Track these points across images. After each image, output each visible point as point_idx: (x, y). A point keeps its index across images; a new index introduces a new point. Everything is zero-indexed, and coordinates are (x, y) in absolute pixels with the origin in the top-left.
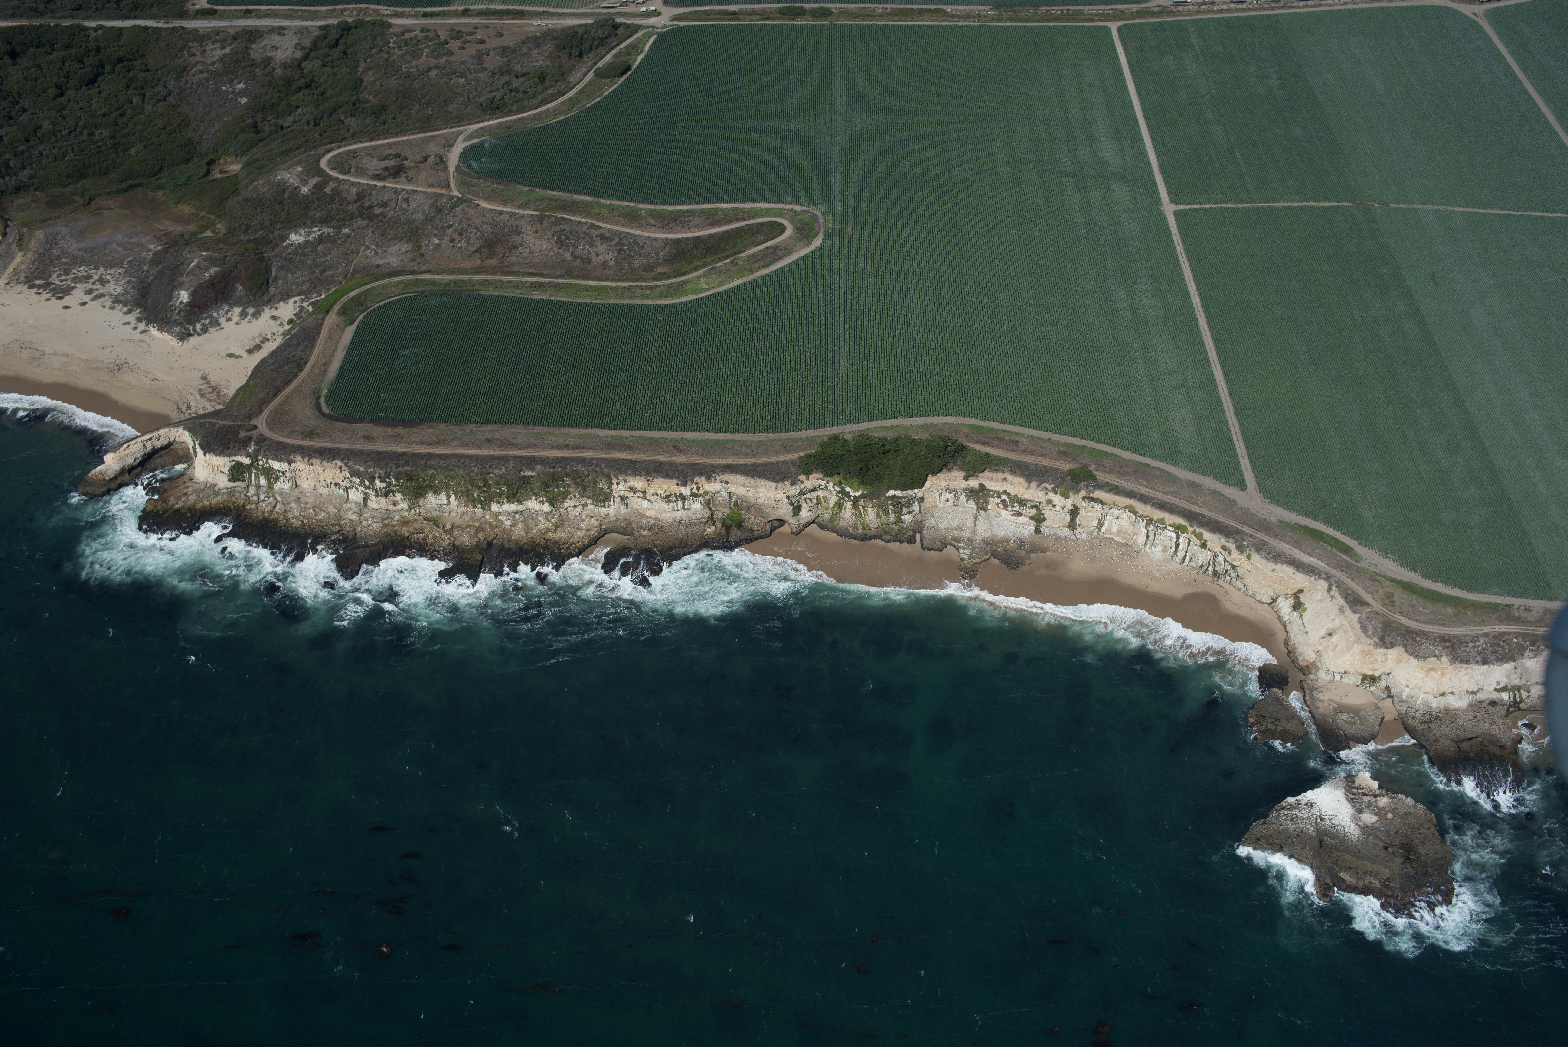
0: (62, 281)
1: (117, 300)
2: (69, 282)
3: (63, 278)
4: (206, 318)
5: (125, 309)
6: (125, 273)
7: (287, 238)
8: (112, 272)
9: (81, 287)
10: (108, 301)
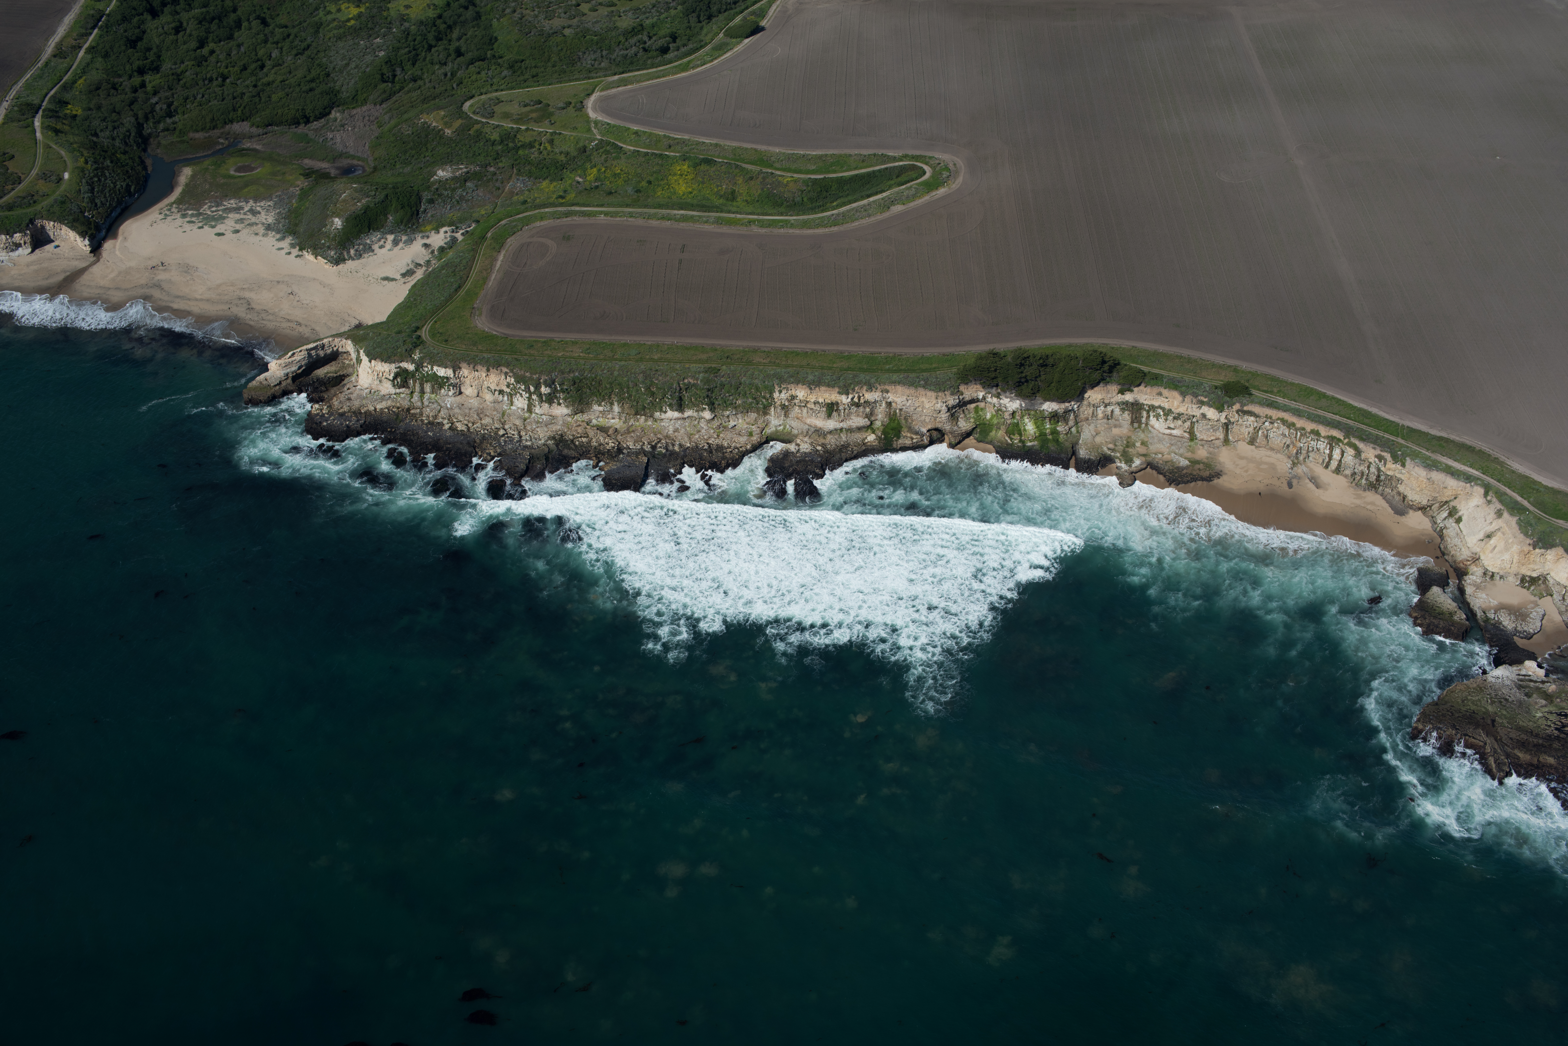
0: (213, 212)
1: (269, 228)
2: (221, 213)
3: (214, 209)
4: (359, 245)
5: (278, 236)
6: (275, 204)
7: (435, 174)
8: (262, 204)
9: (233, 216)
10: (261, 230)
